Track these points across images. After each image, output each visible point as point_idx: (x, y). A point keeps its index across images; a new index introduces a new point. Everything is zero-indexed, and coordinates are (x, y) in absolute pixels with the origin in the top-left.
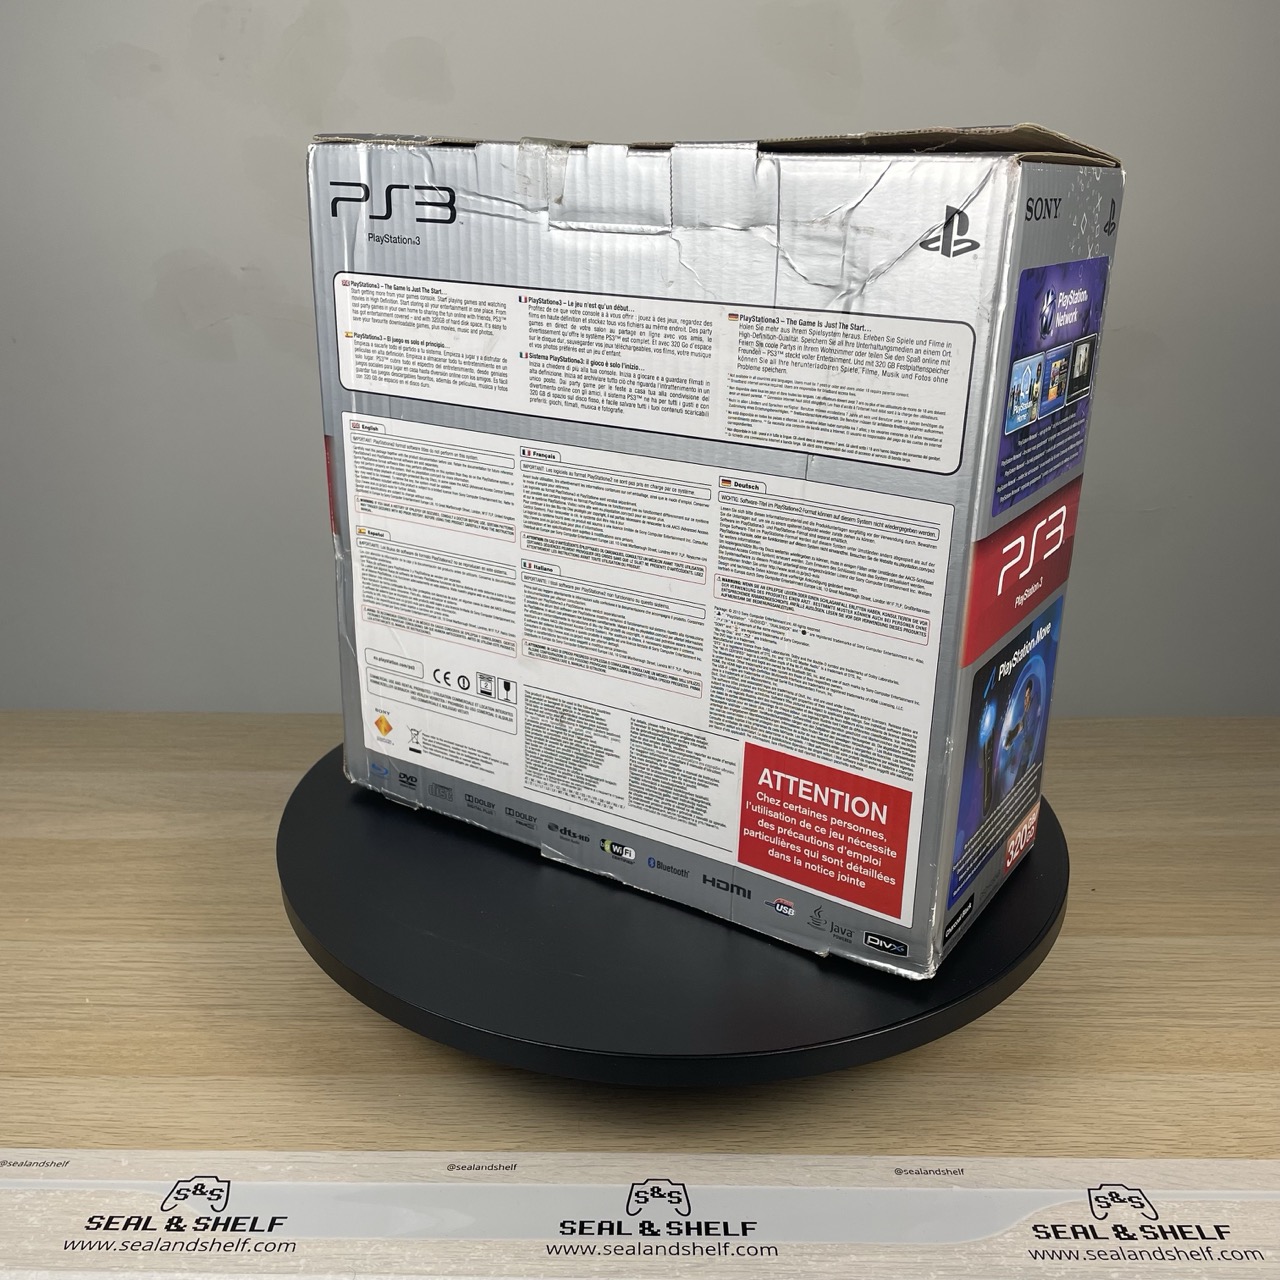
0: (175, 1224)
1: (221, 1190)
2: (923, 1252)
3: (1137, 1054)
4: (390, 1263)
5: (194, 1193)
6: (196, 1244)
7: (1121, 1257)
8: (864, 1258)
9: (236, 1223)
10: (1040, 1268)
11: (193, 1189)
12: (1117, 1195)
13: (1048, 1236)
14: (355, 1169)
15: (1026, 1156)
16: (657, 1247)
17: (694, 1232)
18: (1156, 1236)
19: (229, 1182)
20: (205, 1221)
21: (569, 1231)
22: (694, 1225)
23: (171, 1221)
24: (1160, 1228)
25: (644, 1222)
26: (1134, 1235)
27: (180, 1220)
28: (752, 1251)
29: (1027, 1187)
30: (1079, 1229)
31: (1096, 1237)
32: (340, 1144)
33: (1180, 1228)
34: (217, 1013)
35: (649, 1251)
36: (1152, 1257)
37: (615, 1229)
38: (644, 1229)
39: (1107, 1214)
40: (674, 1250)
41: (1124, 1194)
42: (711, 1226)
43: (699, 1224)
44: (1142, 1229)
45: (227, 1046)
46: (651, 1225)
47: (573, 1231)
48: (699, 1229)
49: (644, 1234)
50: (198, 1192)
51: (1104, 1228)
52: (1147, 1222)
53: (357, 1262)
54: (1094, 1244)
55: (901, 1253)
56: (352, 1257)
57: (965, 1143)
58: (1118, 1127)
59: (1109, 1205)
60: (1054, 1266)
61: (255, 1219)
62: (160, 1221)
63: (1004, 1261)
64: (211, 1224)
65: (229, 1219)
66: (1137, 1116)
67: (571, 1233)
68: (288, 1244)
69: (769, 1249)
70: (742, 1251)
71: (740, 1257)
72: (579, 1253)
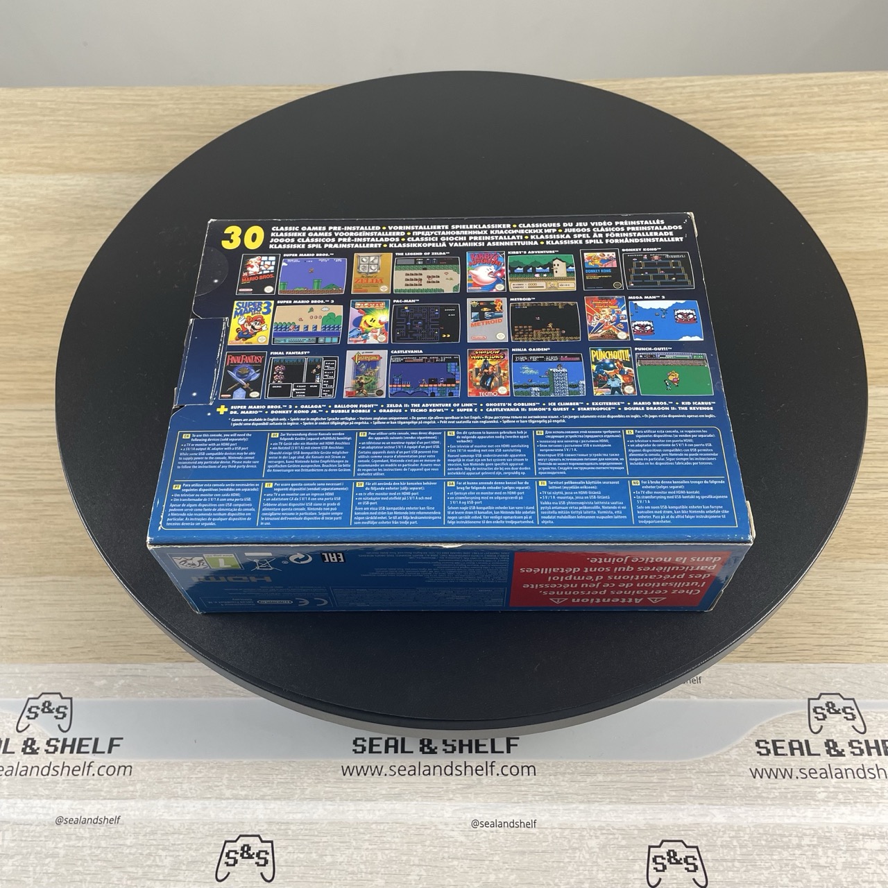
0: (29, 747)
1: (66, 708)
2: (658, 771)
3: (871, 537)
4: (210, 787)
5: (43, 711)
6: (49, 768)
7: (829, 775)
8: (609, 779)
9: (80, 745)
10: (757, 788)
11: (41, 707)
12: (833, 705)
13: (769, 752)
14: (177, 682)
15: (758, 662)
16: (435, 767)
17: (466, 749)
18: (862, 752)
19: (71, 699)
20: (53, 742)
21: (359, 749)
22: (466, 742)
23: (26, 743)
24: (867, 742)
26: (843, 750)
27: (34, 742)
28: (514, 770)
29: (755, 698)
30: (796, 745)
31: (809, 754)
32: (163, 654)
33: (884, 742)
34: (46, 499)
35: (429, 772)
36: (856, 776)
37: (399, 747)
38: (424, 746)
39: (822, 727)
40: (448, 771)
41: (839, 703)
42: (481, 742)
43: (470, 741)
44: (850, 744)
45: (55, 540)
46: (430, 742)
47: (364, 749)
48: (470, 745)
49: (424, 753)
50: (46, 710)
51: (817, 744)
52: (854, 735)
53: (185, 786)
54: (807, 762)
55: (641, 771)
56: (179, 780)
58: (843, 627)
59: (825, 717)
60: (770, 786)
61: (97, 740)
62: (16, 743)
63: (728, 781)
64: (60, 745)
65: (74, 740)
66: (862, 612)
67: (362, 752)
68: (125, 768)
69: (528, 768)
70: (506, 771)
71: (504, 777)
72: (369, 773)
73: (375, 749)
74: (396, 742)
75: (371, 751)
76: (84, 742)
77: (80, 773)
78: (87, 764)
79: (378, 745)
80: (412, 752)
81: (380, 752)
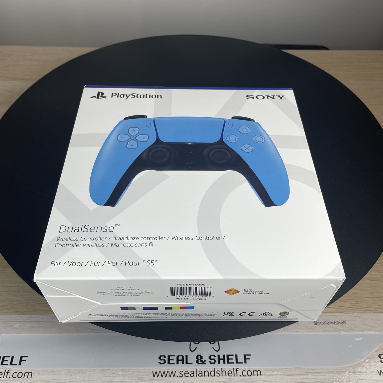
2: (328, 372)
8: (302, 377)
15: (374, 312)
16: (205, 372)
17: (222, 361)
21: (162, 362)
22: (221, 357)
25: (198, 355)
28: (249, 373)
35: (201, 374)
37: (184, 360)
38: (198, 360)
40: (213, 374)
42: (230, 357)
43: (224, 356)
46: (202, 357)
47: (165, 362)
48: (224, 359)
49: (198, 364)
55: (319, 373)
57: (346, 305)
67: (164, 364)
68: (28, 373)
69: (257, 372)
70: (245, 373)
71: (244, 377)
72: (168, 376)
73: (171, 362)
74: (183, 357)
75: (169, 363)
76: (6, 359)
77: (2, 376)
78: (7, 371)
79: (173, 360)
80: (192, 363)
81: (174, 364)
